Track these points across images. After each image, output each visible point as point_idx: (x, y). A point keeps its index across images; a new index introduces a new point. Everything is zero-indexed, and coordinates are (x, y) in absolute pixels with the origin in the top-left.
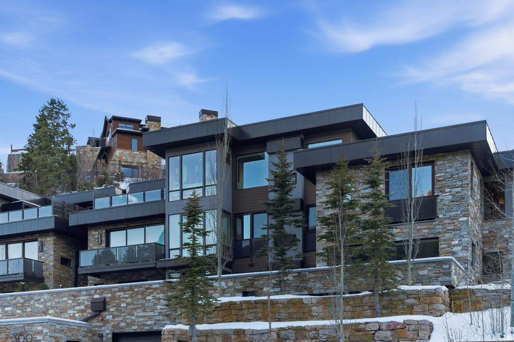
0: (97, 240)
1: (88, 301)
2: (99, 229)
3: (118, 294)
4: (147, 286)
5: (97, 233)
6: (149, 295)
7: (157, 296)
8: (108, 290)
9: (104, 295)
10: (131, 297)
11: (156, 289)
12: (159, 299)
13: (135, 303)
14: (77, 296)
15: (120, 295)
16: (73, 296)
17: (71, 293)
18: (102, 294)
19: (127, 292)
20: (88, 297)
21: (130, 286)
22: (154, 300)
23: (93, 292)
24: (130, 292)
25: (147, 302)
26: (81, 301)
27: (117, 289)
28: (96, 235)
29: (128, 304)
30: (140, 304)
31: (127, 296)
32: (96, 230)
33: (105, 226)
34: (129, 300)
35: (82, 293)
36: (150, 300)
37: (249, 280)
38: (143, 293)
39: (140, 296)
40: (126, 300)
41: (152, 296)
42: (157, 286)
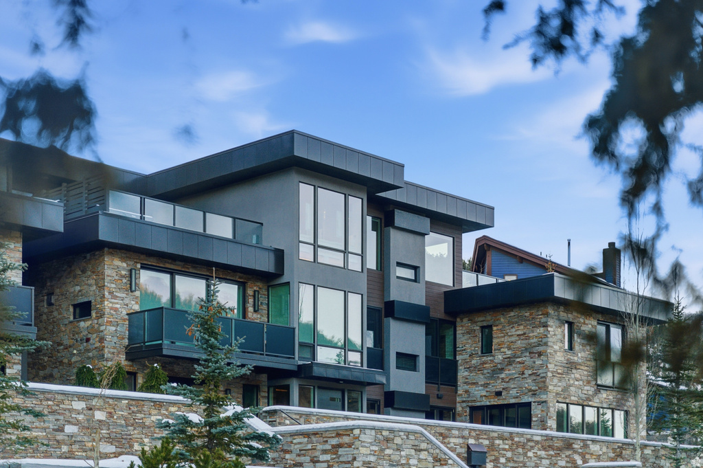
0: (124, 281)
1: (461, 447)
2: (129, 258)
3: (497, 442)
4: (529, 437)
5: (125, 265)
6: (530, 451)
7: (539, 453)
8: (485, 434)
9: (480, 441)
10: (511, 449)
11: (537, 442)
12: (541, 458)
13: (515, 459)
14: (447, 437)
15: (499, 445)
16: (441, 434)
17: (439, 430)
18: (478, 439)
19: (507, 442)
20: (461, 441)
21: (511, 433)
22: (536, 459)
23: (466, 433)
24: (510, 442)
25: (529, 461)
26: (452, 445)
27: (496, 435)
28: (124, 269)
29: (508, 460)
30: (521, 462)
31: (507, 447)
32: (123, 259)
33: (142, 257)
34: (509, 454)
35: (454, 432)
36: (531, 457)
37: (619, 447)
38: (523, 447)
39: (520, 450)
40: (505, 452)
41: (534, 453)
42: (538, 438)
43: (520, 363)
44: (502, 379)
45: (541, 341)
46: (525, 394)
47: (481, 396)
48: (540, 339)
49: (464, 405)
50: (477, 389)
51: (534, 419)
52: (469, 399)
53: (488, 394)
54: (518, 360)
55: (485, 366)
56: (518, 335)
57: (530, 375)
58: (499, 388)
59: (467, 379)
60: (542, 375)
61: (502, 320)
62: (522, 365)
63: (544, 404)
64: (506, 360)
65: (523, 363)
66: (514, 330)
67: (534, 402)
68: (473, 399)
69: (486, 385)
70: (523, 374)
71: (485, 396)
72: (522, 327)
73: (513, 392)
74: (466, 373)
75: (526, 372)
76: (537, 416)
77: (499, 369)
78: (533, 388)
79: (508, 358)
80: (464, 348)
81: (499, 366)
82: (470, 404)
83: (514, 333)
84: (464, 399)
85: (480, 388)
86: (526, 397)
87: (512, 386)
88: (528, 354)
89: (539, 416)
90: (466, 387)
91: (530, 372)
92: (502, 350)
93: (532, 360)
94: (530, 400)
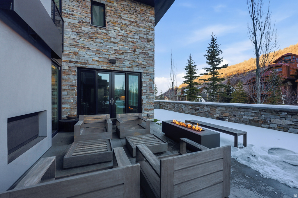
43: (132, 42)
44: (116, 50)
45: (150, 32)
46: (137, 66)
47: (93, 60)
48: (149, 30)
49: (72, 65)
50: (88, 53)
51: (143, 85)
52: (78, 61)
53: (100, 60)
54: (131, 40)
55: (97, 35)
56: (130, 21)
57: (140, 53)
58: (113, 57)
59: (76, 42)
60: (150, 55)
61: (115, 4)
62: (134, 44)
63: (151, 76)
64: (120, 37)
65: (135, 43)
66: (126, 16)
67: (144, 73)
68: (83, 61)
69: (98, 52)
70: (135, 51)
71: (97, 61)
72: (133, 17)
73: (126, 63)
74: (75, 37)
75: (137, 50)
76: (146, 82)
77: (113, 42)
78: (143, 63)
79: (122, 36)
80: (73, 13)
81: (113, 40)
82: (79, 65)
83: (127, 19)
84: (73, 60)
85: (92, 53)
86: (137, 68)
87: (126, 58)
88: (138, 38)
89: (148, 83)
90: (74, 49)
91: (141, 51)
92: (115, 28)
93: (142, 42)
94: (140, 71)
